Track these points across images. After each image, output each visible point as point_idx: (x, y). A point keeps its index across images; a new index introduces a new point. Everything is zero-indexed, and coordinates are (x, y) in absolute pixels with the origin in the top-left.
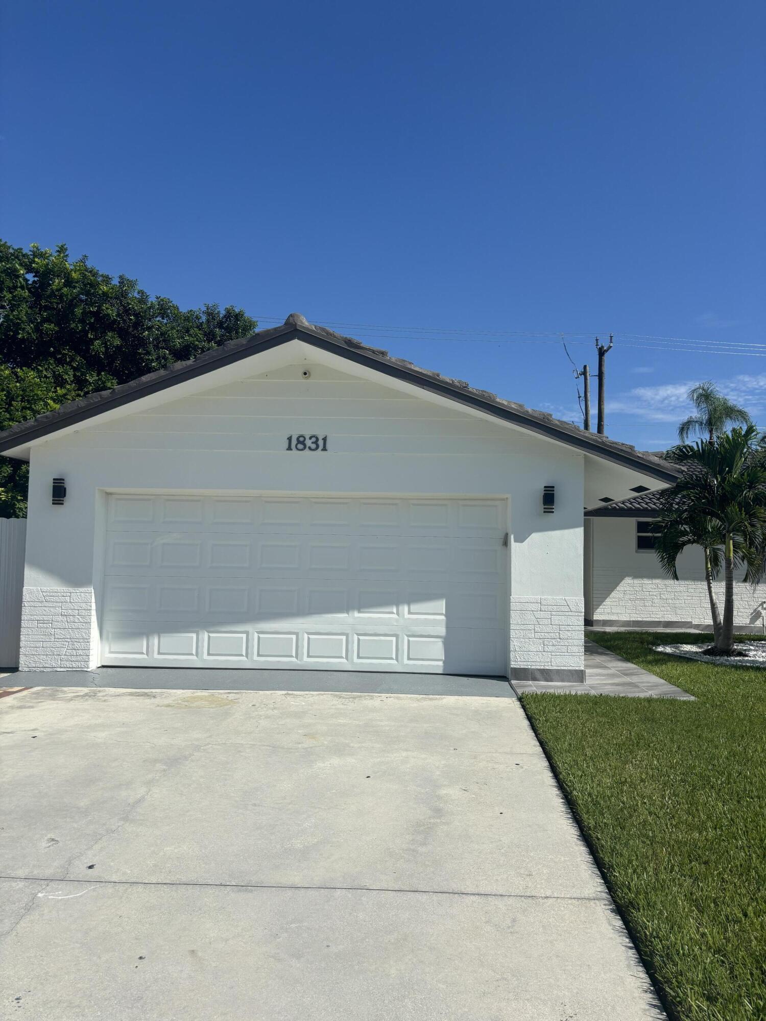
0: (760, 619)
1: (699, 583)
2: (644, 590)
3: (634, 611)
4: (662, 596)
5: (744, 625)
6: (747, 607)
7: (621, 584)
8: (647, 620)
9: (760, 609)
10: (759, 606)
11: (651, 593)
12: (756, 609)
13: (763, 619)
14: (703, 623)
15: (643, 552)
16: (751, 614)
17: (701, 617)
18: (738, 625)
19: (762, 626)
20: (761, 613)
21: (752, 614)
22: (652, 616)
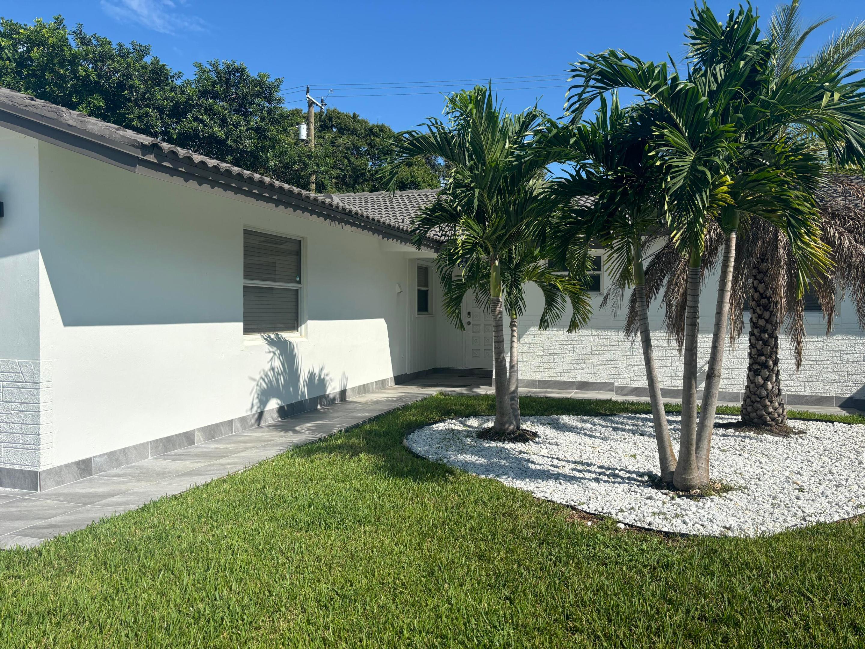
2: (553, 342)
3: (541, 368)
4: (575, 349)
7: (525, 336)
8: (557, 380)
11: (561, 347)
14: (629, 386)
22: (563, 374)
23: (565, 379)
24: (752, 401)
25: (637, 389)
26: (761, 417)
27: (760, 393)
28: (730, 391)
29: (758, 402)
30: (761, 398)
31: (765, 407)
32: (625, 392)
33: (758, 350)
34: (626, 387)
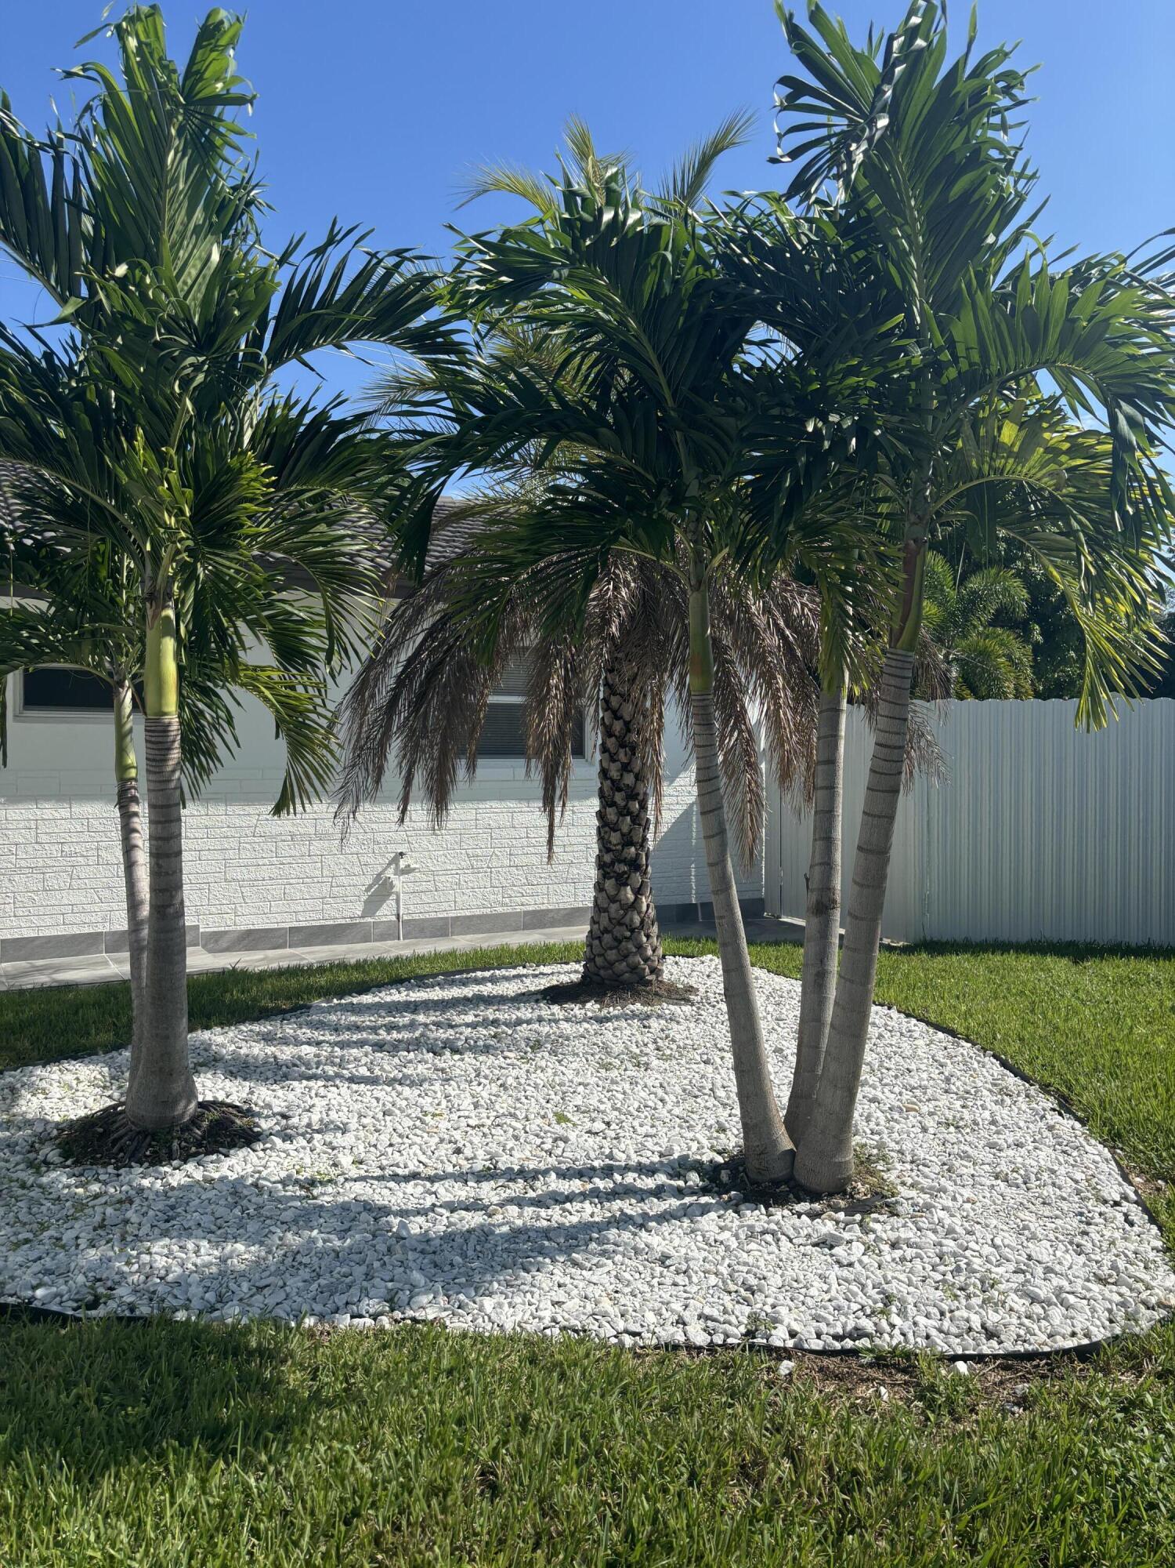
0: (391, 902)
1: (221, 808)
2: (43, 838)
4: (103, 853)
5: (348, 921)
6: (357, 870)
8: (53, 932)
9: (390, 873)
10: (389, 864)
11: (66, 848)
12: (379, 875)
13: (398, 901)
14: (233, 928)
15: (45, 720)
16: (367, 890)
17: (225, 908)
18: (331, 922)
19: (394, 918)
20: (392, 886)
21: (370, 887)
22: (70, 918)
23: (76, 930)
24: (616, 939)
25: (249, 932)
26: (634, 969)
27: (632, 920)
28: (433, 915)
29: (628, 939)
30: (632, 931)
31: (640, 947)
32: (225, 945)
33: (623, 835)
34: (225, 932)
